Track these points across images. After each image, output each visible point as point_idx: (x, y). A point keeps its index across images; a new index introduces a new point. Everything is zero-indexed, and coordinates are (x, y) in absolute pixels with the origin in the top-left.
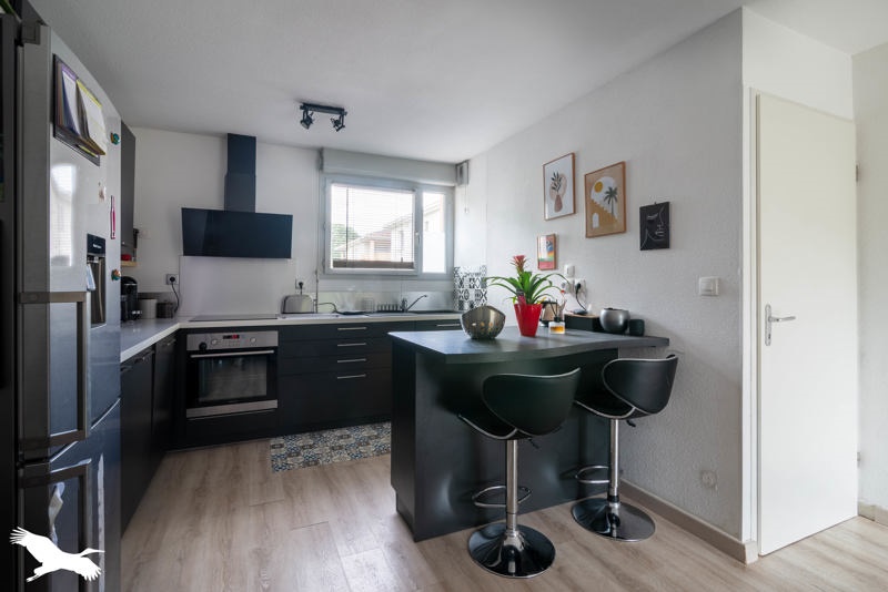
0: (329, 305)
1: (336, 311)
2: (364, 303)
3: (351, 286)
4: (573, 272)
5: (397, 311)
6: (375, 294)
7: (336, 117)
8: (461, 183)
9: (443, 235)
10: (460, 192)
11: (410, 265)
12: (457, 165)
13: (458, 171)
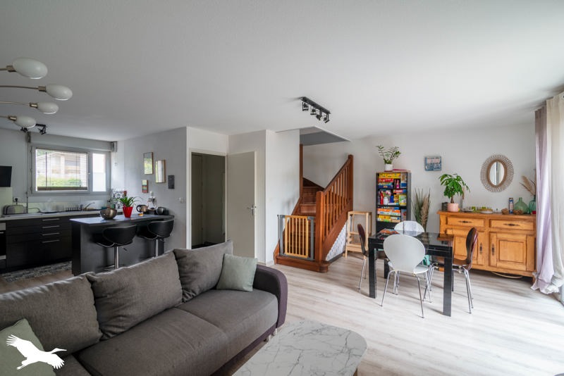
0: (35, 209)
1: (40, 212)
2: (57, 207)
3: (50, 199)
4: (152, 194)
5: (77, 210)
6: (65, 203)
7: (41, 128)
8: (113, 151)
9: (105, 174)
10: (113, 155)
11: (86, 188)
12: (111, 142)
13: (112, 145)
